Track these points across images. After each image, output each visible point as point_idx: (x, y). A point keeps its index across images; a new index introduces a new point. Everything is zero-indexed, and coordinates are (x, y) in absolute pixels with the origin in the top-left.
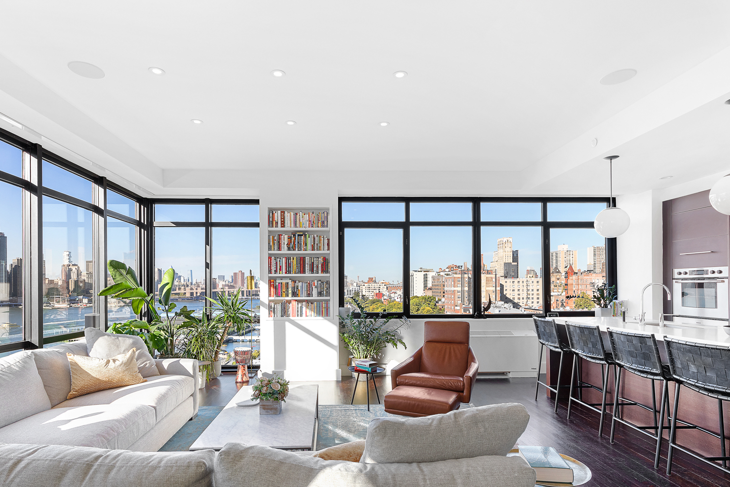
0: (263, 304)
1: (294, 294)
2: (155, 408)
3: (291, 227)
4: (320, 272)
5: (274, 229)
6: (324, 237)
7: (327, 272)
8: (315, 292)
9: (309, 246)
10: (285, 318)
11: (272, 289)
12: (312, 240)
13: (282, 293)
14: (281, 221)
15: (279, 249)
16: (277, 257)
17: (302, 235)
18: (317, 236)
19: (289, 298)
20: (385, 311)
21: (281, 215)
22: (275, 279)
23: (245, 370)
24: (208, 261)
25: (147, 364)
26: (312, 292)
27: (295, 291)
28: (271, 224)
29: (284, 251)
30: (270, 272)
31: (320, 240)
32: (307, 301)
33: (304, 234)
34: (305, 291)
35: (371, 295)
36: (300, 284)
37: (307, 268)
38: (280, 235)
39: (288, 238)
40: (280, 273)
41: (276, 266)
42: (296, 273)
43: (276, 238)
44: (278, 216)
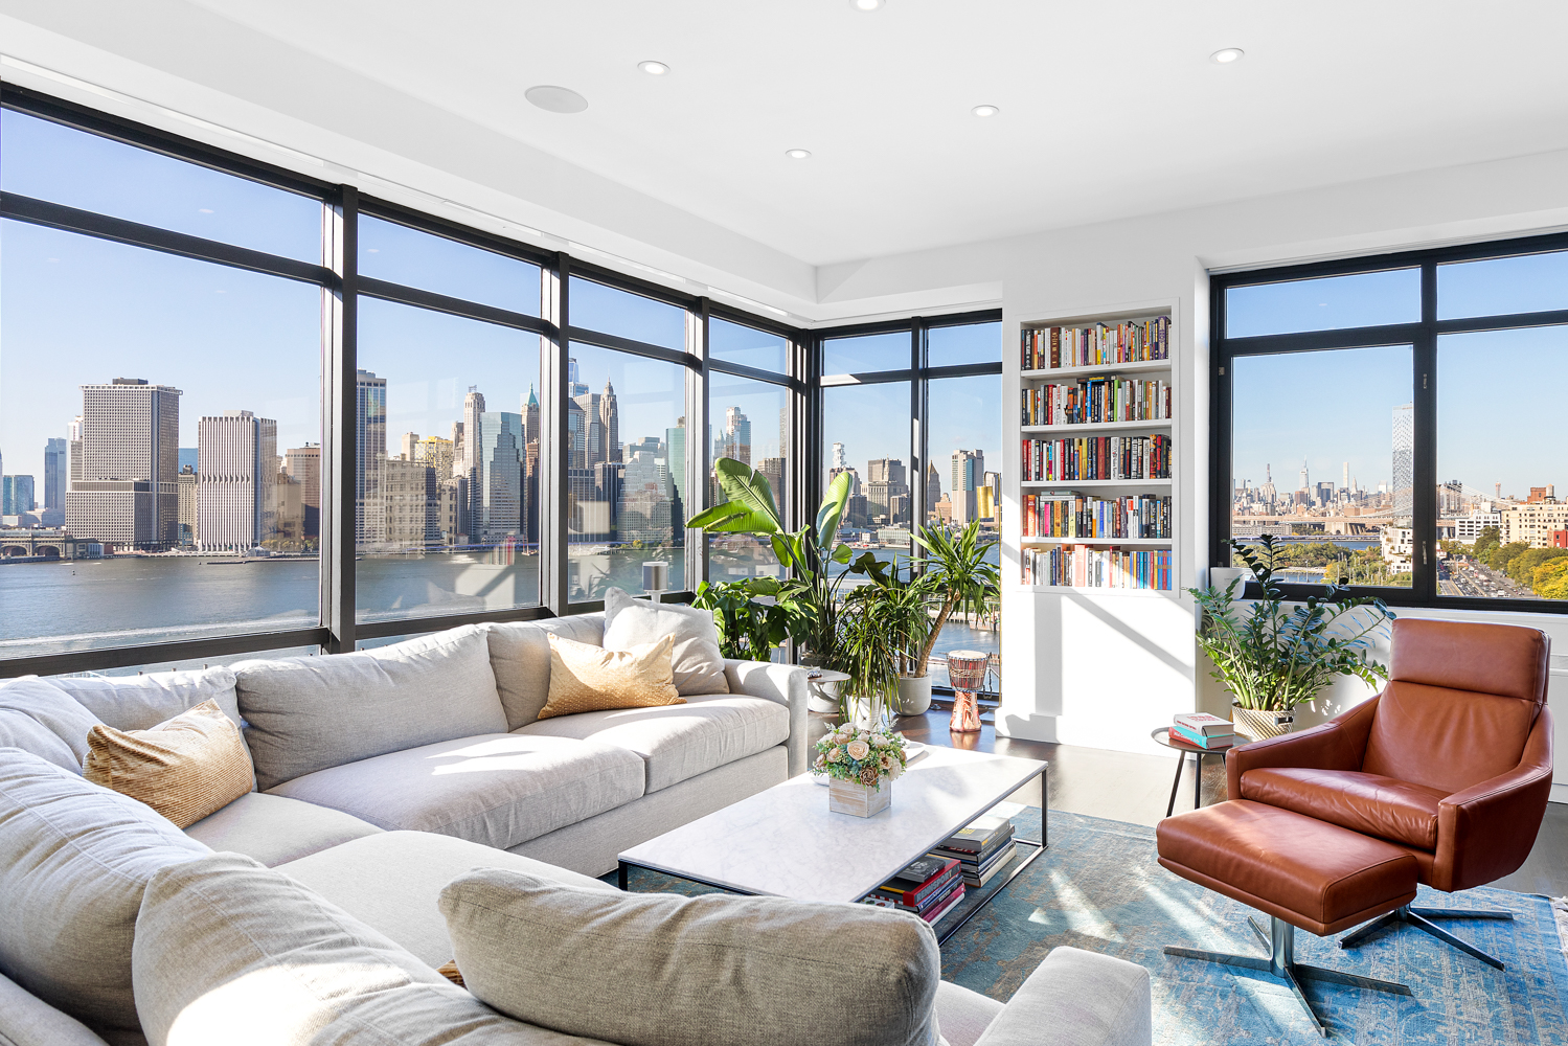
0: (1010, 553)
1: (1082, 531)
2: (647, 761)
3: (1074, 365)
4: (1146, 473)
5: (1035, 373)
6: (1157, 385)
7: (1167, 474)
8: (1133, 525)
9: (1119, 410)
10: (1059, 588)
11: (1031, 514)
12: (1128, 393)
13: (1053, 526)
14: (1052, 353)
15: (1048, 420)
16: (1042, 438)
17: (1102, 383)
18: (1140, 383)
19: (1071, 539)
20: (1344, 581)
21: (1052, 338)
22: (1037, 491)
23: (969, 704)
24: (917, 454)
25: (702, 668)
26: (1126, 526)
27: (1085, 523)
28: (1028, 361)
29: (1060, 424)
30: (1026, 476)
31: (1147, 392)
32: (1116, 548)
33: (1107, 378)
34: (1108, 522)
35: (1537, 535)
36: (1095, 506)
37: (1115, 464)
38: (1048, 386)
39: (1069, 393)
40: (1048, 479)
41: (1041, 461)
42: (1087, 479)
43: (1040, 394)
44: (1043, 340)
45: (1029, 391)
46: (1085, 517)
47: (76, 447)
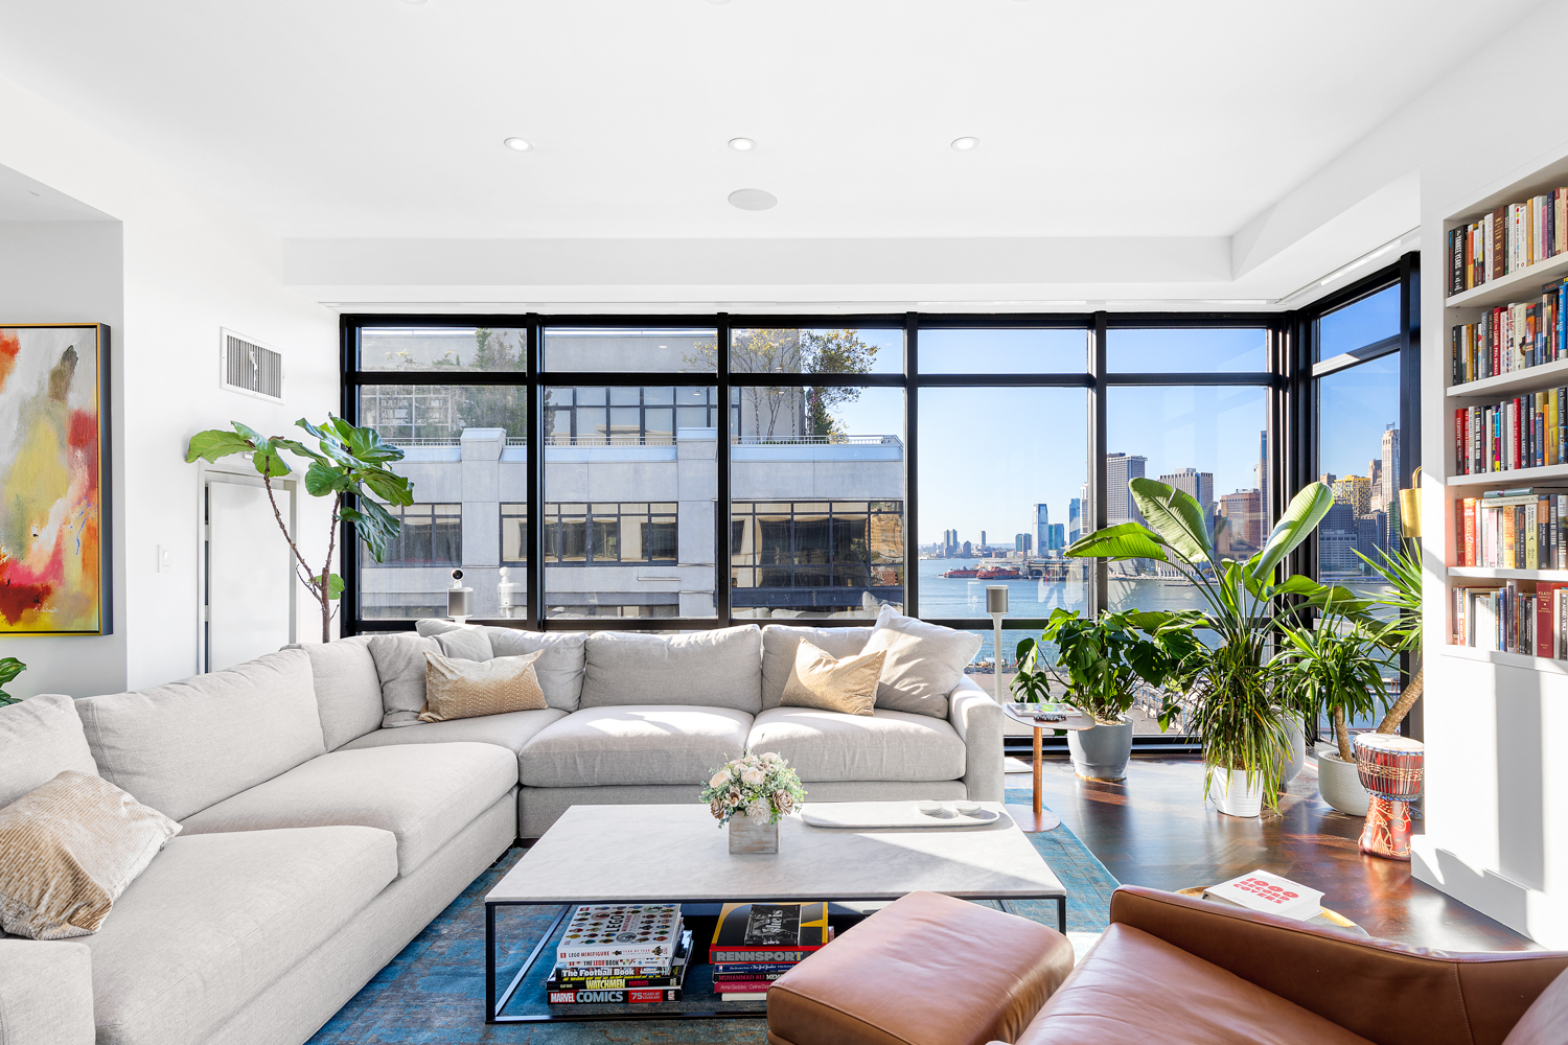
1: (1550, 557)
3: (1532, 262)
5: (1471, 294)
14: (1496, 254)
15: (1494, 369)
16: (1485, 402)
19: (1530, 571)
21: (1495, 229)
22: (1478, 493)
27: (1554, 543)
28: (1458, 277)
29: (1513, 371)
30: (1460, 468)
38: (1493, 312)
39: (1528, 316)
40: (1493, 470)
41: (1483, 440)
42: (1557, 462)
43: (1481, 329)
44: (1482, 241)
45: (1464, 328)
46: (1553, 533)
47: (1085, 503)
